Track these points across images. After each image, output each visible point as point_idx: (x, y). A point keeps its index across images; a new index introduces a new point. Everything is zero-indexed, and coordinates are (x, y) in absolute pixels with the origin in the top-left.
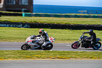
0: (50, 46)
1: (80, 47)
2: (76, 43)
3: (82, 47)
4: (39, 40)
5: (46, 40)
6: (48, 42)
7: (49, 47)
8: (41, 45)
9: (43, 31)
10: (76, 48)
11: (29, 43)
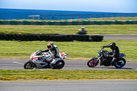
0: (61, 63)
1: (99, 65)
2: (93, 60)
3: (101, 65)
4: (47, 56)
5: (56, 56)
6: (58, 59)
7: (59, 65)
8: (49, 62)
9: (52, 44)
10: (93, 67)
11: (34, 61)
